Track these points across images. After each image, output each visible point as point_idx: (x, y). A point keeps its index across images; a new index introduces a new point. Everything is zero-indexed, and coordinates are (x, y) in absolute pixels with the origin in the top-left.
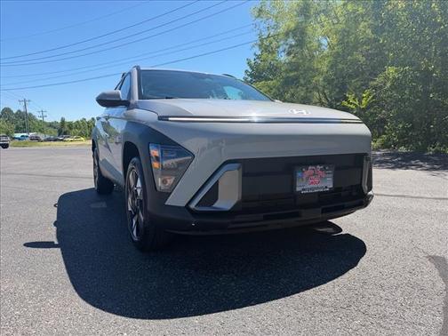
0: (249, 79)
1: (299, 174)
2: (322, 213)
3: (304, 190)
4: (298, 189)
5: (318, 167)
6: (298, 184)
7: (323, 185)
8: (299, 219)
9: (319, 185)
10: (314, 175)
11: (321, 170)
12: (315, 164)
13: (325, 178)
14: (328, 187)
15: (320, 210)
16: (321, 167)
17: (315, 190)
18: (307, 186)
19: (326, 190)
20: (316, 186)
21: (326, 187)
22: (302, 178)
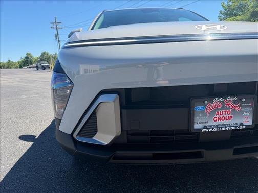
0: (223, 16)
1: (198, 108)
2: (234, 154)
3: (205, 127)
4: (197, 126)
5: (229, 98)
6: (197, 119)
7: (238, 122)
9: (230, 122)
10: (223, 108)
11: (234, 102)
13: (241, 112)
14: (245, 124)
15: (231, 151)
16: (235, 99)
17: (224, 129)
18: (212, 123)
19: (241, 127)
20: (225, 122)
21: (241, 124)
22: (203, 112)
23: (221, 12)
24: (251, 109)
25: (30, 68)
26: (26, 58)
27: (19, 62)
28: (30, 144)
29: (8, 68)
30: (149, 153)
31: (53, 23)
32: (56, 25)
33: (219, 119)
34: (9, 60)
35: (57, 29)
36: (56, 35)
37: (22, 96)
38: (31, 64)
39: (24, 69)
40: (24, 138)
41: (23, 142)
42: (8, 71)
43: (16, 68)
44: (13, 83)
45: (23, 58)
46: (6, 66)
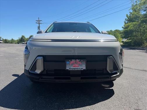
1: (68, 63)
2: (81, 79)
3: (70, 69)
4: (67, 68)
5: (77, 60)
6: (67, 66)
8: (70, 80)
10: (75, 63)
11: (79, 61)
12: (76, 59)
13: (82, 65)
14: (83, 69)
15: (80, 78)
16: (79, 60)
17: (76, 70)
18: (72, 67)
19: (82, 70)
20: (77, 68)
21: (82, 69)
22: (69, 64)
23: (126, 19)
24: (85, 64)
25: (23, 44)
26: (21, 38)
27: (17, 40)
28: (16, 77)
29: (11, 43)
30: (53, 77)
31: (37, 21)
32: (39, 22)
33: (74, 66)
34: (12, 39)
35: (39, 24)
36: (38, 27)
37: (16, 58)
38: (24, 41)
39: (19, 44)
40: (14, 75)
41: (13, 77)
42: (11, 45)
43: (16, 43)
44: (13, 51)
45: (20, 38)
46: (10, 42)
